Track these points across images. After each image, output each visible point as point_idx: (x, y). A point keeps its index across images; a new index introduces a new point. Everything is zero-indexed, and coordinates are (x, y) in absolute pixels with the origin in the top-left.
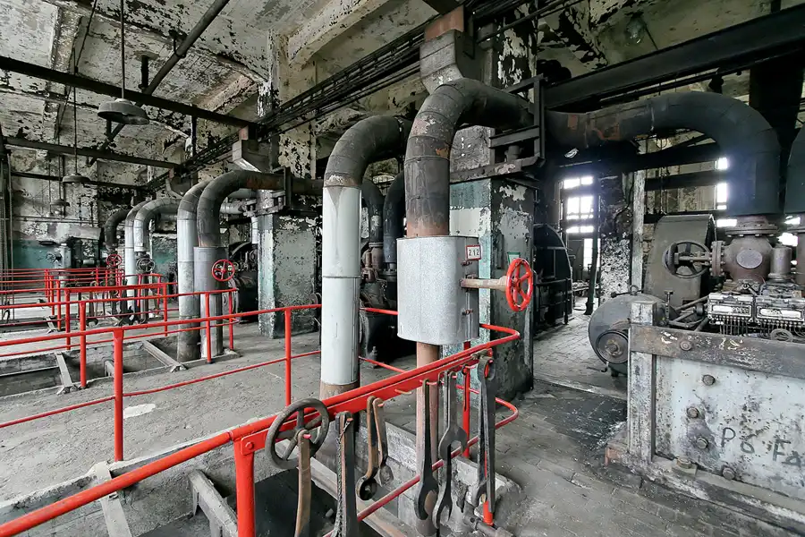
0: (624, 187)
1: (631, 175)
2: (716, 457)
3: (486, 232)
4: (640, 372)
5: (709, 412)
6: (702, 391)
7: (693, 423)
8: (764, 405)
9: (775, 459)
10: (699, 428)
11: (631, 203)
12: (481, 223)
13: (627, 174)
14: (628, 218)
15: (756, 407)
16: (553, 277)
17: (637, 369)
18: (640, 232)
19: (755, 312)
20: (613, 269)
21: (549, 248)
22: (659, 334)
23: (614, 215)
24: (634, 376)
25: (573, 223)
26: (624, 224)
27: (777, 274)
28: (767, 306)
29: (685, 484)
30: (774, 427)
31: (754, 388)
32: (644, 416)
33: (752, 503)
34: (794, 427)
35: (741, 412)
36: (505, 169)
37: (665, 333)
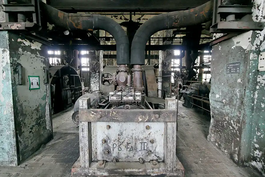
0: (96, 55)
1: (98, 51)
2: (111, 156)
3: (7, 63)
4: (84, 131)
5: (109, 139)
6: (107, 132)
7: (105, 145)
8: (124, 132)
9: (127, 150)
10: (106, 146)
11: (99, 61)
12: (3, 58)
13: (97, 51)
14: (98, 65)
15: (122, 134)
16: (74, 86)
17: (83, 129)
18: (102, 70)
19: (122, 98)
20: (94, 83)
21: (71, 75)
22: (90, 112)
23: (94, 64)
24: (81, 133)
25: (84, 67)
26: (97, 68)
27: (128, 84)
28: (125, 96)
29: (101, 172)
30: (127, 139)
31: (121, 127)
32: (86, 149)
33: (121, 171)
34: (131, 138)
35: (118, 137)
36: (15, 26)
37: (92, 112)
